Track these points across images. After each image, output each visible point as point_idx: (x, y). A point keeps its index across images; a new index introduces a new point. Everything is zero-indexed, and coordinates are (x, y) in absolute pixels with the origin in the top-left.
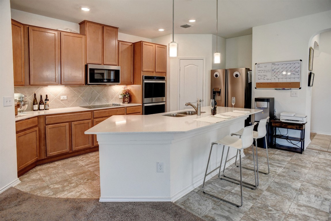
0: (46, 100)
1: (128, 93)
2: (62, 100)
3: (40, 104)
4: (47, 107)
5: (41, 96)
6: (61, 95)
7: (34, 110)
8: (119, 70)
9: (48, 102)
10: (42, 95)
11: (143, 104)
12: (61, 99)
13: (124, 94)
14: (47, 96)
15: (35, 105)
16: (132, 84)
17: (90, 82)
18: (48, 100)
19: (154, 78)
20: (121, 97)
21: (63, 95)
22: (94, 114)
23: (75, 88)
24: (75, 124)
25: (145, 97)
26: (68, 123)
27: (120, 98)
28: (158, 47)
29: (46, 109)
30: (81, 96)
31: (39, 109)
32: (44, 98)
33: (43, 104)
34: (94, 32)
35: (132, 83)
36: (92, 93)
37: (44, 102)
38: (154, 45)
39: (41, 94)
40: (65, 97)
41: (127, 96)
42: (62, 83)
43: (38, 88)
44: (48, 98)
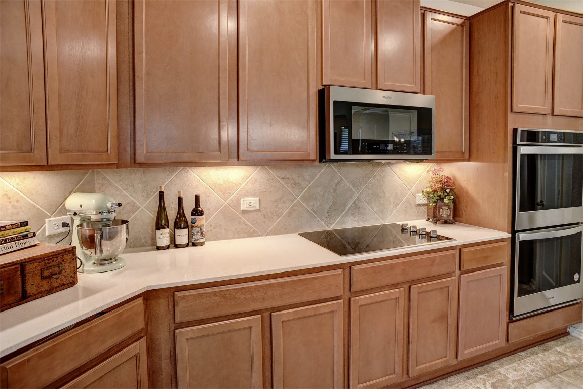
0: (197, 212)
1: (451, 189)
2: (244, 212)
3: (177, 226)
4: (198, 237)
5: (180, 200)
6: (244, 196)
7: (158, 248)
8: (431, 109)
9: (201, 221)
10: (182, 195)
11: (514, 232)
12: (243, 207)
13: (434, 191)
14: (197, 197)
15: (162, 230)
16: (463, 160)
17: (335, 153)
18: (201, 213)
19: (549, 137)
20: (421, 199)
21: (248, 194)
22: (353, 279)
23: (283, 173)
24: (285, 319)
25: (522, 209)
26: (259, 316)
27: (419, 205)
28: (563, 21)
29: (194, 244)
30: (303, 198)
31: (174, 244)
32: (189, 207)
33: (187, 227)
35: (467, 156)
36: (335, 189)
37: (189, 221)
38: (551, 14)
39: (180, 193)
40: (255, 200)
41: (446, 200)
42: (241, 157)
43: (173, 171)
44: (202, 207)
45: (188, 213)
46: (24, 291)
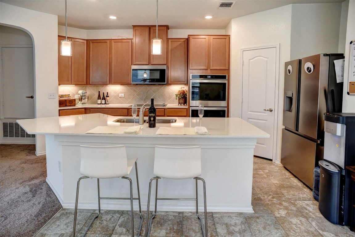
0: (107, 96)
1: (183, 94)
2: (120, 97)
3: (102, 99)
4: (107, 102)
5: (103, 93)
6: (120, 93)
7: (97, 104)
8: (165, 70)
9: (108, 98)
11: (190, 107)
12: (120, 96)
14: (107, 93)
15: (99, 100)
18: (108, 97)
19: (207, 77)
21: (121, 93)
23: (131, 88)
29: (106, 104)
30: (137, 95)
32: (105, 95)
34: (141, 34)
37: (105, 98)
38: (207, 37)
40: (123, 95)
43: (103, 86)
44: (109, 95)
45: (105, 96)
46: (66, 104)
